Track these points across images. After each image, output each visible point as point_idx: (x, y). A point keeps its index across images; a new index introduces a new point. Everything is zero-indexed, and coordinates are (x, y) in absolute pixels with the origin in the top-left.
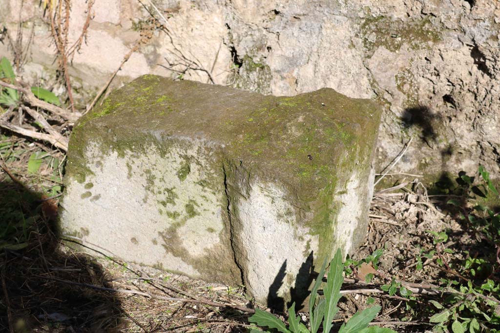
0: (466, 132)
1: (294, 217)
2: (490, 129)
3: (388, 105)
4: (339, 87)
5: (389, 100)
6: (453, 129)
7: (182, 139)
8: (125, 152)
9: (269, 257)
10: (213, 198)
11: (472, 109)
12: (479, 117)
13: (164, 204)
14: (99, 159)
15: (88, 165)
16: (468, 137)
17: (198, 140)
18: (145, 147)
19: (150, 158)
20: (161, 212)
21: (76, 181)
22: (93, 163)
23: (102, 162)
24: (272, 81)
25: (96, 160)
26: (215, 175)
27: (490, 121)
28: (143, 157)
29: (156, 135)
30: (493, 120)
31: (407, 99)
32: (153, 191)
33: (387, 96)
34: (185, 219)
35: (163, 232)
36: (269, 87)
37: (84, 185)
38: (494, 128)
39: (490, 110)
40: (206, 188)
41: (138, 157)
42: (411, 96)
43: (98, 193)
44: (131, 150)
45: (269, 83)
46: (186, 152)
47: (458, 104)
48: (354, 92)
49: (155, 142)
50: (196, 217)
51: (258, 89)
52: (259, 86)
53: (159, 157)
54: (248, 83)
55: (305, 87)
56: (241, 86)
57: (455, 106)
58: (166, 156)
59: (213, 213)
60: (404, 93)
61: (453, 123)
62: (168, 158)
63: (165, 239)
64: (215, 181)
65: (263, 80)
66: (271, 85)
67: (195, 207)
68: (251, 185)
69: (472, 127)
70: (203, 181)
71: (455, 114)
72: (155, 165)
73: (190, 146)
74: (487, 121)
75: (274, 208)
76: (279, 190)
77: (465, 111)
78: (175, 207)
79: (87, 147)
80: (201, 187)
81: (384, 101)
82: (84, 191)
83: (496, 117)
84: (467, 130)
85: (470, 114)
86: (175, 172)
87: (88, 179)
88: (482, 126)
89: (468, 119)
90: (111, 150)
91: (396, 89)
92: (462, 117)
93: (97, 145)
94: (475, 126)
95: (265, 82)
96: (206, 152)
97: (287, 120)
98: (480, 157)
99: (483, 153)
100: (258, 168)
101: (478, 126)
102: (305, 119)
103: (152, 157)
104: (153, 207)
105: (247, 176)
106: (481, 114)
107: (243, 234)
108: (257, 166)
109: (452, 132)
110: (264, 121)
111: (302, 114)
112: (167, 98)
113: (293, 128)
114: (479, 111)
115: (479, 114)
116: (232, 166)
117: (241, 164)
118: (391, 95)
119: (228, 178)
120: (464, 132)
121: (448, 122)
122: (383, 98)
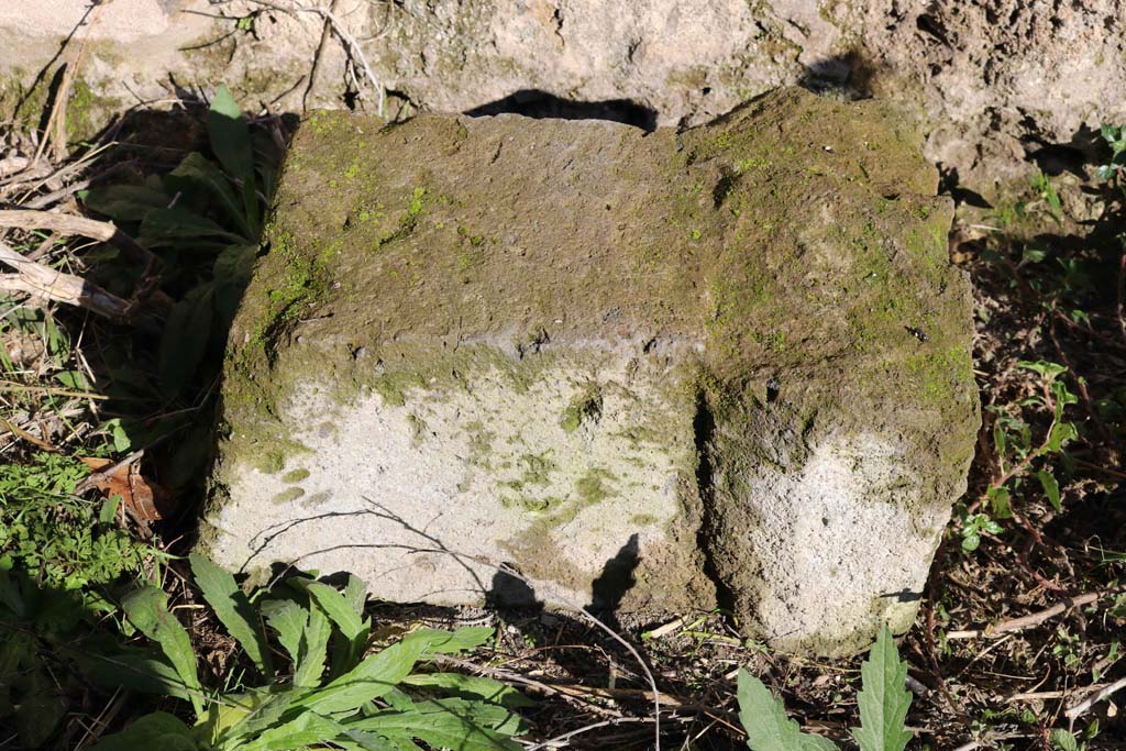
0: (969, 91)
1: (914, 494)
2: (1031, 84)
3: (795, 52)
4: (672, 22)
5: (795, 41)
6: (943, 89)
7: (581, 346)
8: (408, 394)
9: (829, 573)
10: (662, 460)
11: (983, 42)
12: (1000, 60)
13: (516, 485)
14: (327, 418)
15: (295, 437)
16: (973, 102)
17: (626, 343)
18: (468, 377)
19: (480, 396)
20: (505, 503)
21: (256, 470)
22: (310, 429)
23: (338, 422)
24: (495, 19)
25: (317, 422)
26: (671, 414)
27: (1033, 67)
28: (460, 397)
29: (501, 346)
30: (1039, 65)
31: (840, 36)
32: (487, 466)
33: (792, 34)
34: (577, 509)
35: (511, 540)
36: (488, 31)
37: (279, 476)
38: (1039, 81)
39: (1034, 44)
40: (643, 443)
41: (446, 400)
42: (850, 28)
43: (323, 488)
44: (427, 386)
45: (487, 24)
46: (594, 375)
47: (955, 35)
48: (709, 29)
49: (498, 363)
50: (606, 502)
51: (458, 37)
52: (460, 31)
53: (512, 394)
54: (429, 25)
55: (581, 26)
56: (410, 32)
57: (945, 41)
58: (531, 388)
59: (655, 488)
60: (836, 25)
61: (942, 78)
62: (537, 392)
63: (516, 552)
64: (670, 426)
65: (472, 19)
66: (493, 26)
67: (605, 481)
68: (812, 445)
69: (983, 81)
70: (636, 430)
71: (947, 58)
72: (497, 412)
73: (608, 360)
74: (1023, 67)
75: (860, 479)
76: (885, 444)
77: (970, 49)
78: (550, 487)
79: (293, 398)
80: (629, 442)
81: (784, 44)
82: (283, 488)
83: (1047, 59)
84: (971, 86)
85: (979, 53)
86: (555, 419)
87: (291, 464)
88: (1011, 79)
89: (972, 64)
90: (363, 394)
91: (818, 18)
92: (962, 61)
93: (322, 389)
94: (992, 78)
95: (479, 23)
96: (654, 369)
97: (793, 224)
98: (986, 134)
99: (995, 126)
100: (837, 406)
101: (1001, 80)
102: (837, 214)
103: (491, 393)
104: (484, 496)
105: (799, 426)
106: (1004, 52)
107: (757, 533)
108: (832, 402)
109: (937, 94)
110: (734, 236)
111: (822, 200)
112: (426, 193)
113: (823, 246)
114: (1000, 47)
115: (999, 53)
116: (740, 398)
117: (772, 394)
118: (802, 30)
119: (722, 424)
120: (965, 93)
121: (929, 73)
122: (782, 37)
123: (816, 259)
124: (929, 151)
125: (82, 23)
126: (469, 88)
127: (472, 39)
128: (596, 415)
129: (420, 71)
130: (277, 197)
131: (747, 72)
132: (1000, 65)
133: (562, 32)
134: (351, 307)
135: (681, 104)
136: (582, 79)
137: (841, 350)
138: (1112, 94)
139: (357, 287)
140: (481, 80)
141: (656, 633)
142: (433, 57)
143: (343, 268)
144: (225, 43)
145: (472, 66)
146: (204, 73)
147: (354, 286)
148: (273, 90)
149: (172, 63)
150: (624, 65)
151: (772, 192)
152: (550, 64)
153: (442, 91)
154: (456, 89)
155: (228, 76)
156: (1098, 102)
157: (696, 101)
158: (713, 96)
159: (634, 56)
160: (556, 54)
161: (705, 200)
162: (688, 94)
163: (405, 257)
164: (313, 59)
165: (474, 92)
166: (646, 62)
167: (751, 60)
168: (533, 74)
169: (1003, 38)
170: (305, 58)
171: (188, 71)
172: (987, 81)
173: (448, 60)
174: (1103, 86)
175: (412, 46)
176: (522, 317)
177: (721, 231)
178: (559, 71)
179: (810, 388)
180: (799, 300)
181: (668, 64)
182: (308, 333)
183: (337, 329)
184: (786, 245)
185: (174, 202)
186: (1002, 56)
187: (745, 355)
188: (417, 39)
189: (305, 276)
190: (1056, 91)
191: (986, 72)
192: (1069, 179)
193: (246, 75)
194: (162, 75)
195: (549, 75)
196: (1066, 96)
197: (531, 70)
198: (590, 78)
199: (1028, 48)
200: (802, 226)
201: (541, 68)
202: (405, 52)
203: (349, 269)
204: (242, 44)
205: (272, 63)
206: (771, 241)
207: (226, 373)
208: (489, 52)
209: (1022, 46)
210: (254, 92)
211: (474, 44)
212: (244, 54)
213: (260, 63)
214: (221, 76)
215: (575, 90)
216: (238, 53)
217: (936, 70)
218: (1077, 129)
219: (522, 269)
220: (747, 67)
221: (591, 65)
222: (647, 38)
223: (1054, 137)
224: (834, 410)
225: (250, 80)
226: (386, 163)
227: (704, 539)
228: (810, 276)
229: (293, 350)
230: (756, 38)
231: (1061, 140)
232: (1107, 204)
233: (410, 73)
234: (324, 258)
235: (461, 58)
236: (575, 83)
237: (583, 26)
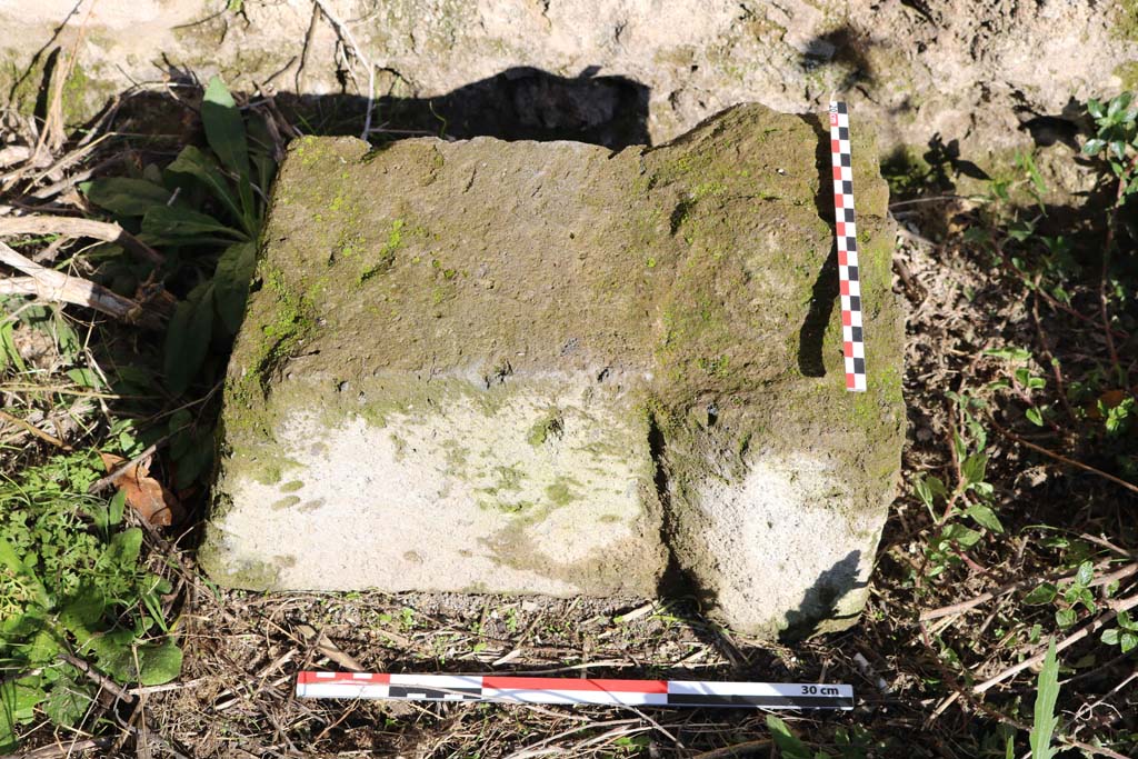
0: (956, 66)
1: (848, 502)
2: (1016, 61)
3: (779, 33)
4: (657, 5)
5: (779, 22)
6: (929, 65)
7: (541, 377)
8: (389, 418)
9: (778, 569)
10: (622, 469)
11: (969, 20)
12: (986, 37)
13: (491, 491)
14: (317, 439)
15: (289, 455)
16: (961, 76)
17: (581, 374)
18: (442, 404)
19: (455, 420)
20: (483, 506)
21: (256, 482)
22: (303, 449)
23: (327, 442)
25: (309, 443)
26: (626, 431)
27: (1017, 45)
28: (435, 420)
29: (469, 378)
30: (1024, 43)
31: (823, 17)
32: (464, 475)
33: (776, 16)
34: (548, 510)
35: (490, 537)
36: (475, 13)
37: (277, 486)
38: (1025, 58)
39: (1018, 24)
40: (603, 456)
41: (423, 423)
42: (833, 10)
43: (317, 496)
44: (405, 412)
45: (474, 7)
46: (554, 401)
47: (940, 14)
48: (693, 12)
49: (468, 393)
50: (574, 504)
51: (446, 18)
52: (448, 13)
53: (482, 417)
54: (417, 8)
55: (567, 8)
56: (398, 14)
57: (930, 18)
58: (499, 412)
59: (618, 492)
60: (819, 8)
61: (927, 55)
62: (505, 415)
63: (495, 547)
64: (626, 441)
66: (480, 9)
67: (572, 488)
68: (749, 463)
69: (970, 56)
70: (595, 445)
71: (933, 37)
72: (469, 432)
73: (565, 388)
74: (1008, 45)
75: (798, 489)
76: (817, 461)
77: (955, 27)
78: (521, 493)
79: (286, 424)
80: (590, 455)
81: (768, 25)
82: (283, 496)
83: (1031, 38)
84: (958, 62)
85: (964, 31)
86: (522, 437)
87: (288, 477)
88: (997, 57)
89: (958, 40)
90: (348, 419)
92: (947, 39)
93: (311, 416)
94: (979, 54)
95: (466, 6)
96: (607, 395)
97: (741, 252)
98: (978, 104)
99: (986, 97)
100: (769, 431)
101: (987, 57)
102: (782, 242)
103: (463, 418)
104: (463, 500)
105: (738, 447)
106: (990, 29)
107: (710, 533)
108: (764, 428)
109: (924, 70)
110: (686, 264)
111: (769, 228)
112: (404, 225)
113: (768, 273)
114: (985, 24)
115: (985, 29)
116: (685, 421)
117: (712, 419)
118: (786, 12)
119: (671, 441)
120: (951, 68)
121: (915, 51)
122: (766, 18)
123: (760, 286)
124: (920, 123)
125: (75, 12)
126: (460, 66)
127: (460, 21)
128: (559, 432)
129: (410, 51)
130: (268, 232)
131: (733, 50)
132: (985, 41)
133: (547, 14)
134: (336, 344)
135: (669, 80)
136: (570, 58)
137: (779, 375)
138: (1099, 70)
139: (341, 325)
140: (471, 58)
141: (627, 618)
142: (422, 37)
143: (327, 305)
144: (217, 25)
145: (461, 47)
146: (197, 53)
147: (338, 323)
148: (265, 71)
149: (165, 44)
150: (612, 44)
151: (723, 220)
152: (538, 44)
153: (433, 70)
154: (446, 68)
155: (219, 56)
156: (1087, 78)
157: (685, 78)
158: (701, 73)
159: (620, 37)
160: (544, 34)
161: (662, 227)
162: (676, 71)
163: (384, 293)
164: (304, 40)
165: (464, 71)
166: (632, 43)
167: (736, 39)
168: (522, 53)
169: (988, 17)
170: (295, 40)
171: (182, 53)
172: (974, 57)
173: (437, 41)
174: (1090, 61)
175: (401, 27)
176: (488, 350)
177: (674, 259)
178: (547, 50)
179: (746, 414)
180: (743, 326)
181: (655, 45)
182: (298, 370)
183: (323, 366)
184: (734, 271)
185: (173, 198)
186: (987, 33)
187: (691, 381)
188: (405, 21)
189: (294, 313)
190: (1043, 68)
191: (972, 49)
192: (1061, 149)
193: (238, 55)
194: (156, 56)
195: (537, 55)
196: (1054, 72)
197: (520, 50)
198: (578, 57)
199: (1012, 26)
200: (749, 254)
201: (530, 47)
202: (395, 32)
203: (334, 306)
204: (233, 25)
205: (264, 45)
206: (720, 268)
207: (226, 401)
208: (478, 33)
209: (1007, 25)
210: (247, 71)
211: (462, 25)
212: (236, 35)
213: (251, 45)
214: (214, 56)
215: (564, 68)
216: (229, 35)
217: (922, 48)
218: (1066, 102)
219: (490, 303)
220: (733, 46)
221: (579, 45)
222: (632, 20)
223: (1044, 110)
224: (766, 435)
225: (242, 60)
226: (367, 194)
227: (666, 536)
228: (755, 302)
229: (284, 385)
230: (741, 18)
231: (1050, 113)
232: (1099, 177)
233: (400, 53)
234: (310, 296)
235: (450, 39)
236: (563, 61)
237: (569, 9)
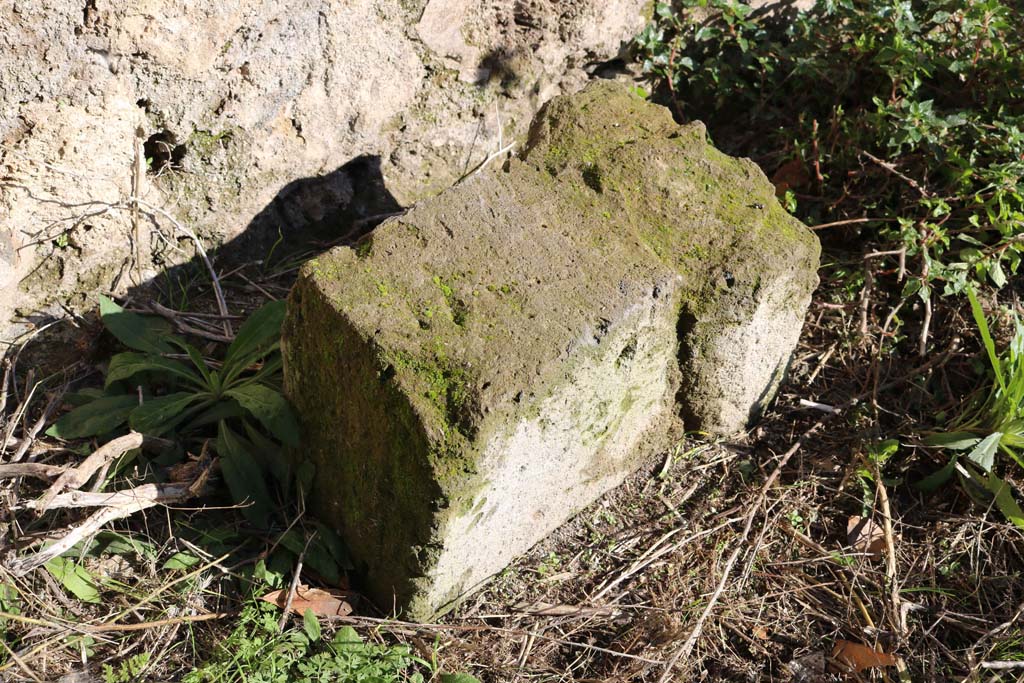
0: (555, 51)
1: (796, 297)
2: (590, 30)
3: (454, 75)
4: (374, 91)
5: (453, 68)
6: (541, 57)
7: (628, 315)
8: (542, 406)
10: (662, 360)
11: (554, 17)
12: (567, 24)
13: (591, 427)
14: (501, 453)
15: (484, 478)
16: (558, 57)
17: (645, 299)
18: (573, 373)
19: (578, 382)
20: (584, 443)
21: (458, 518)
23: (506, 452)
24: (254, 146)
25: (496, 460)
27: (589, 20)
28: (567, 390)
29: (589, 342)
30: (592, 17)
31: (478, 52)
32: (578, 425)
33: (450, 64)
34: (620, 421)
35: (586, 465)
36: (251, 158)
37: (470, 513)
38: (594, 26)
39: (585, 5)
40: (654, 356)
41: (561, 397)
43: (493, 504)
44: (552, 395)
45: (249, 153)
46: (634, 329)
47: (539, 20)
48: (399, 86)
49: (587, 354)
50: (634, 406)
51: (230, 172)
52: (231, 168)
53: (594, 369)
54: (207, 174)
56: (193, 186)
57: (534, 27)
58: (604, 359)
59: (657, 380)
60: (475, 46)
61: (539, 51)
63: (588, 472)
64: (666, 336)
65: (238, 155)
66: (253, 152)
67: (634, 393)
68: (759, 299)
69: (561, 41)
70: (652, 350)
71: (540, 37)
72: (585, 386)
73: (641, 315)
74: (583, 22)
77: (549, 25)
78: (608, 417)
79: (484, 453)
80: (648, 360)
81: (446, 73)
82: (471, 519)
83: (595, 11)
84: (555, 48)
85: (554, 25)
87: (478, 500)
88: (579, 33)
89: (553, 34)
90: (519, 423)
91: (466, 47)
92: (548, 35)
93: (499, 435)
94: (567, 37)
95: (244, 155)
96: (662, 306)
97: (650, 180)
98: (565, 74)
99: (571, 66)
100: (768, 269)
101: (573, 36)
102: (665, 160)
103: (584, 376)
104: (574, 446)
105: (750, 290)
106: (567, 17)
108: (764, 268)
109: (539, 62)
110: (626, 204)
111: (652, 157)
112: (441, 278)
113: (675, 183)
114: (564, 15)
115: (564, 19)
116: (712, 295)
117: (730, 282)
118: (455, 59)
119: (701, 317)
121: (531, 51)
122: (444, 68)
123: (677, 194)
126: (248, 205)
127: (241, 169)
128: (631, 354)
129: (208, 211)
130: (361, 334)
131: (427, 102)
132: (569, 27)
133: (302, 134)
134: (493, 371)
135: (388, 144)
136: (323, 160)
137: (733, 238)
138: (631, 16)
139: (482, 358)
140: (254, 195)
141: (665, 470)
142: (215, 195)
143: (459, 352)
144: (52, 264)
145: (246, 189)
146: (42, 296)
147: (478, 359)
148: (106, 281)
149: (15, 301)
150: (349, 137)
151: (624, 167)
152: (298, 161)
153: (229, 217)
154: (238, 211)
155: (62, 289)
156: (626, 25)
157: (400, 138)
158: (410, 129)
159: (356, 128)
160: (301, 151)
161: (588, 192)
162: (393, 136)
163: (483, 323)
164: (129, 242)
165: (252, 206)
166: (365, 127)
167: (427, 93)
168: (288, 174)
169: (565, 10)
170: (122, 244)
171: (30, 302)
172: (563, 40)
173: (227, 193)
174: (625, 13)
175: (197, 195)
176: (582, 319)
177: (616, 205)
178: (306, 162)
179: (748, 267)
180: (687, 222)
181: (379, 122)
182: (488, 403)
183: (502, 390)
184: (655, 194)
185: (141, 396)
186: (568, 21)
187: (695, 269)
188: (200, 189)
189: (439, 372)
190: (603, 28)
191: (562, 35)
192: (622, 79)
193: (78, 280)
194: (11, 315)
195: (300, 169)
196: (609, 29)
197: (286, 171)
198: (328, 157)
199: (583, 9)
200: (656, 178)
201: (293, 165)
202: (194, 202)
203: (464, 350)
204: (68, 258)
205: (99, 261)
206: (645, 196)
207: (432, 464)
208: (254, 173)
209: (579, 9)
210: (90, 290)
211: (243, 172)
212: (72, 264)
213: (86, 266)
214: (56, 292)
215: (321, 170)
216: (67, 267)
217: (535, 48)
218: (619, 46)
219: (551, 290)
220: (426, 99)
221: (327, 147)
222: (362, 112)
223: (607, 57)
224: (768, 272)
225: (83, 283)
228: (681, 205)
229: (487, 418)
230: (426, 77)
231: (611, 57)
232: (652, 84)
233: (200, 217)
234: (440, 354)
235: (236, 186)
236: (318, 166)
237: (315, 123)
